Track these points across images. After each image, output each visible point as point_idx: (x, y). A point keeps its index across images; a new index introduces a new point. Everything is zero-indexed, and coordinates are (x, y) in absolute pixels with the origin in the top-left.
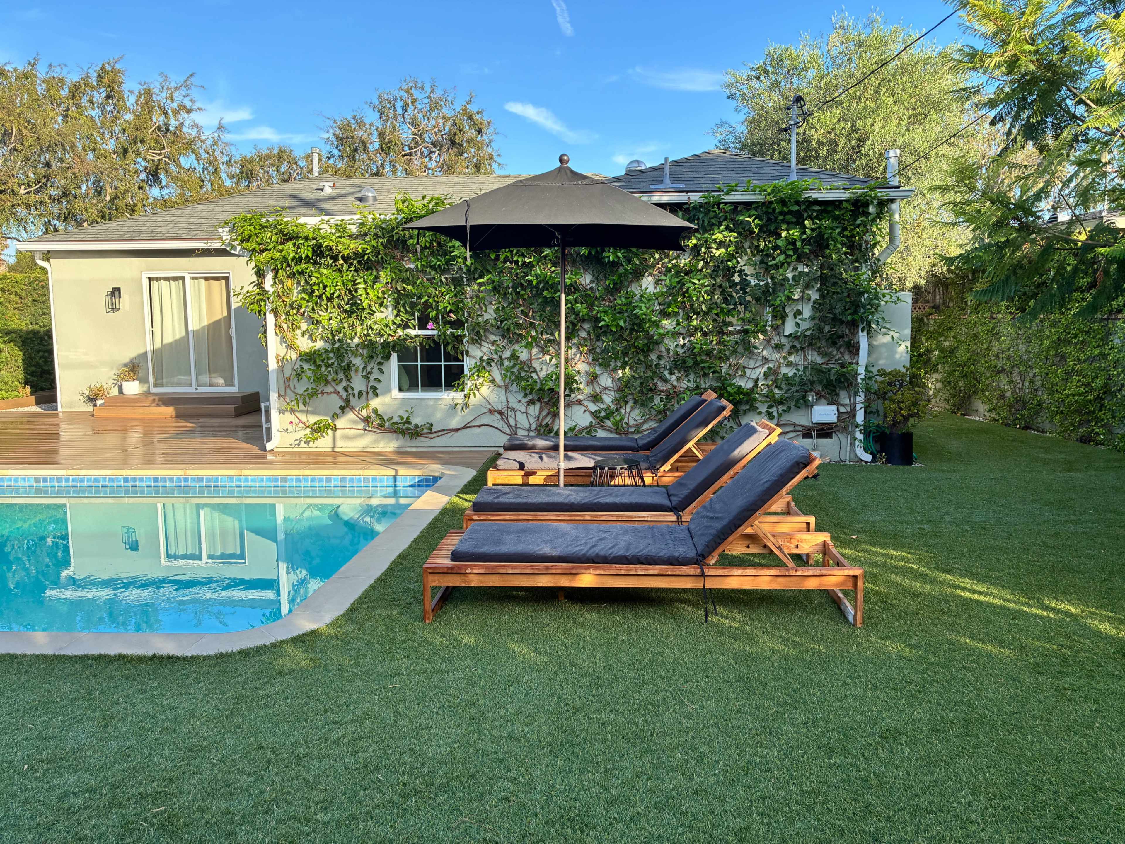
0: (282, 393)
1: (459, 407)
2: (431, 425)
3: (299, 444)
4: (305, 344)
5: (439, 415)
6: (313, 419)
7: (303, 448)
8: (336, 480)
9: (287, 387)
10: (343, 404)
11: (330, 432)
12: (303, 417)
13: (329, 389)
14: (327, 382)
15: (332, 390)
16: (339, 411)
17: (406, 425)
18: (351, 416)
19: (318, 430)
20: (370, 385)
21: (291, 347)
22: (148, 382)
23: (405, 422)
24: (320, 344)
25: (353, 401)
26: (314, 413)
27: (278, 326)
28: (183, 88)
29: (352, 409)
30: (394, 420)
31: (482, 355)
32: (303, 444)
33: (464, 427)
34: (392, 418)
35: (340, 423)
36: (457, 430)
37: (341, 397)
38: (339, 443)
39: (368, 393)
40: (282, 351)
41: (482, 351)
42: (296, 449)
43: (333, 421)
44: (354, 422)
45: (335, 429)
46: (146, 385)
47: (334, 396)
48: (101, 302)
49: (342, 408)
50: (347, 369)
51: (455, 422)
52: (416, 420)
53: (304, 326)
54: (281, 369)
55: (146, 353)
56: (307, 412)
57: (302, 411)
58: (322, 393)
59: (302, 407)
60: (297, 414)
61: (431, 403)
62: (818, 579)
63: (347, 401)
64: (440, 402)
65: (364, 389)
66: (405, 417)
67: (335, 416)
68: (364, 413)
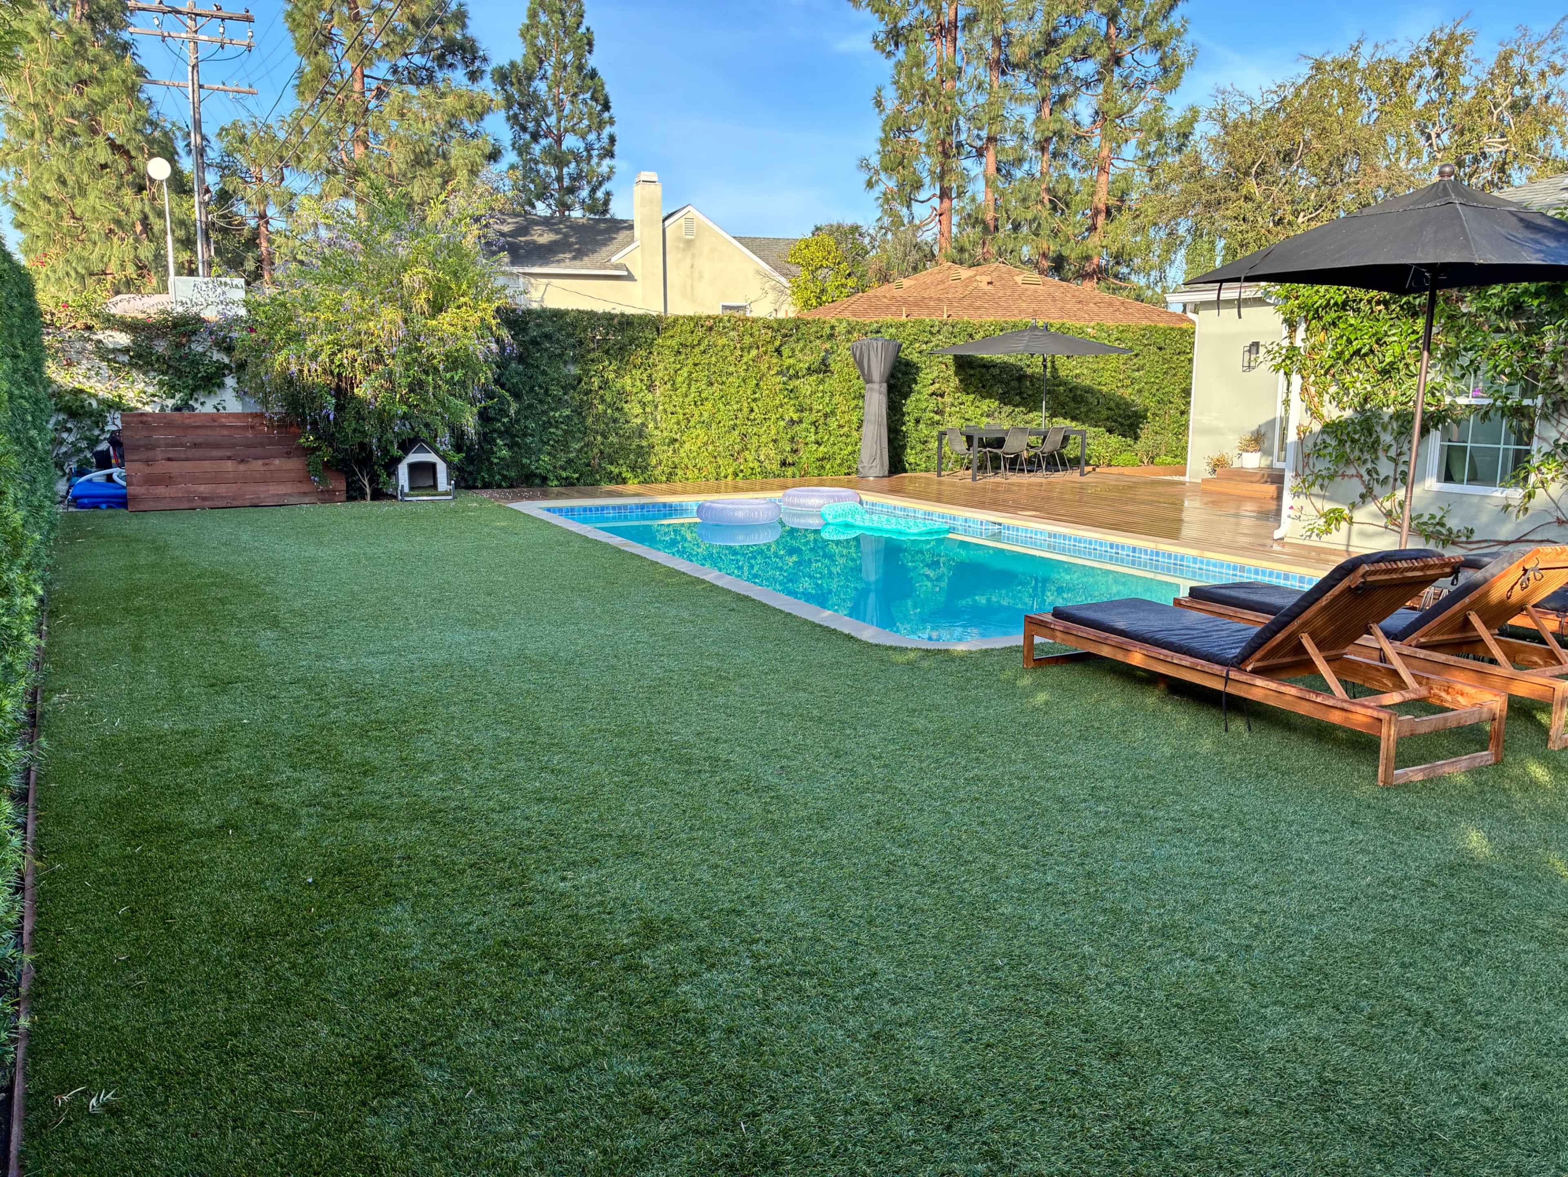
0: (1300, 472)
1: (1513, 511)
2: (1472, 531)
3: (1310, 536)
4: (1332, 412)
5: (1484, 518)
6: (1328, 506)
7: (1314, 542)
8: (1294, 577)
9: (1306, 465)
10: (1364, 491)
11: (1344, 525)
12: (1319, 503)
13: (1351, 471)
14: (1348, 462)
15: (1354, 472)
16: (1358, 500)
17: (1438, 528)
18: (1372, 507)
19: (1333, 519)
20: (1399, 471)
21: (1314, 414)
22: (1272, 454)
23: (1438, 524)
24: (1348, 413)
25: (1377, 489)
26: (1331, 499)
27: (1304, 389)
28: (1549, 41)
29: (1375, 498)
30: (1425, 519)
31: (1558, 436)
32: (1314, 537)
33: (1518, 541)
34: (1421, 515)
35: (1359, 515)
36: (1507, 543)
37: (1363, 482)
38: (1355, 541)
39: (1396, 480)
40: (1306, 420)
41: (1558, 431)
42: (1307, 542)
43: (1351, 511)
44: (1375, 516)
45: (1351, 522)
46: (1270, 458)
47: (1356, 480)
48: (1238, 357)
49: (1362, 496)
50: (1374, 447)
51: (1505, 532)
52: (1453, 523)
53: (1333, 389)
54: (1302, 441)
55: (1275, 419)
56: (1324, 497)
57: (1317, 496)
58: (1343, 475)
59: (1316, 489)
60: (1313, 499)
61: (1475, 500)
62: (1344, 714)
63: (1370, 490)
64: (1488, 501)
65: (1392, 474)
66: (1438, 517)
67: (1353, 506)
68: (1388, 505)
